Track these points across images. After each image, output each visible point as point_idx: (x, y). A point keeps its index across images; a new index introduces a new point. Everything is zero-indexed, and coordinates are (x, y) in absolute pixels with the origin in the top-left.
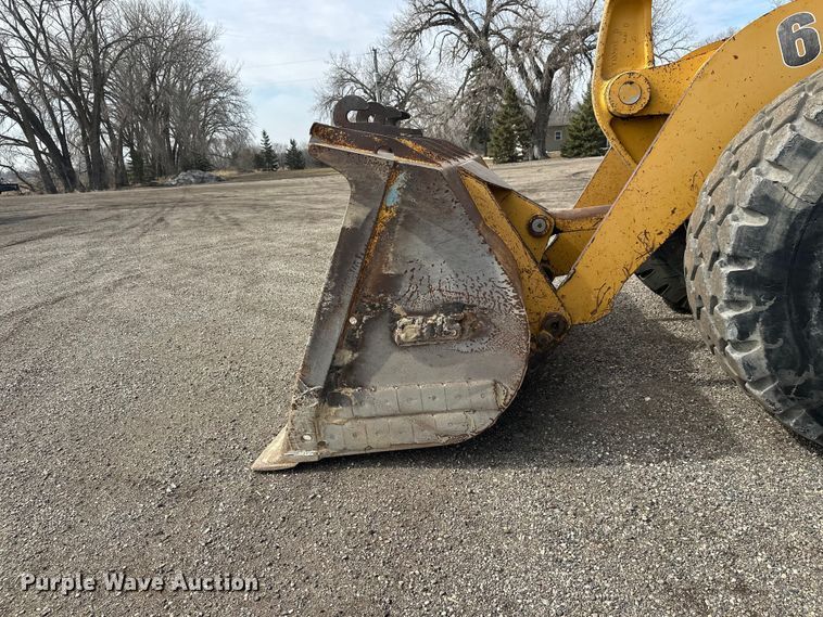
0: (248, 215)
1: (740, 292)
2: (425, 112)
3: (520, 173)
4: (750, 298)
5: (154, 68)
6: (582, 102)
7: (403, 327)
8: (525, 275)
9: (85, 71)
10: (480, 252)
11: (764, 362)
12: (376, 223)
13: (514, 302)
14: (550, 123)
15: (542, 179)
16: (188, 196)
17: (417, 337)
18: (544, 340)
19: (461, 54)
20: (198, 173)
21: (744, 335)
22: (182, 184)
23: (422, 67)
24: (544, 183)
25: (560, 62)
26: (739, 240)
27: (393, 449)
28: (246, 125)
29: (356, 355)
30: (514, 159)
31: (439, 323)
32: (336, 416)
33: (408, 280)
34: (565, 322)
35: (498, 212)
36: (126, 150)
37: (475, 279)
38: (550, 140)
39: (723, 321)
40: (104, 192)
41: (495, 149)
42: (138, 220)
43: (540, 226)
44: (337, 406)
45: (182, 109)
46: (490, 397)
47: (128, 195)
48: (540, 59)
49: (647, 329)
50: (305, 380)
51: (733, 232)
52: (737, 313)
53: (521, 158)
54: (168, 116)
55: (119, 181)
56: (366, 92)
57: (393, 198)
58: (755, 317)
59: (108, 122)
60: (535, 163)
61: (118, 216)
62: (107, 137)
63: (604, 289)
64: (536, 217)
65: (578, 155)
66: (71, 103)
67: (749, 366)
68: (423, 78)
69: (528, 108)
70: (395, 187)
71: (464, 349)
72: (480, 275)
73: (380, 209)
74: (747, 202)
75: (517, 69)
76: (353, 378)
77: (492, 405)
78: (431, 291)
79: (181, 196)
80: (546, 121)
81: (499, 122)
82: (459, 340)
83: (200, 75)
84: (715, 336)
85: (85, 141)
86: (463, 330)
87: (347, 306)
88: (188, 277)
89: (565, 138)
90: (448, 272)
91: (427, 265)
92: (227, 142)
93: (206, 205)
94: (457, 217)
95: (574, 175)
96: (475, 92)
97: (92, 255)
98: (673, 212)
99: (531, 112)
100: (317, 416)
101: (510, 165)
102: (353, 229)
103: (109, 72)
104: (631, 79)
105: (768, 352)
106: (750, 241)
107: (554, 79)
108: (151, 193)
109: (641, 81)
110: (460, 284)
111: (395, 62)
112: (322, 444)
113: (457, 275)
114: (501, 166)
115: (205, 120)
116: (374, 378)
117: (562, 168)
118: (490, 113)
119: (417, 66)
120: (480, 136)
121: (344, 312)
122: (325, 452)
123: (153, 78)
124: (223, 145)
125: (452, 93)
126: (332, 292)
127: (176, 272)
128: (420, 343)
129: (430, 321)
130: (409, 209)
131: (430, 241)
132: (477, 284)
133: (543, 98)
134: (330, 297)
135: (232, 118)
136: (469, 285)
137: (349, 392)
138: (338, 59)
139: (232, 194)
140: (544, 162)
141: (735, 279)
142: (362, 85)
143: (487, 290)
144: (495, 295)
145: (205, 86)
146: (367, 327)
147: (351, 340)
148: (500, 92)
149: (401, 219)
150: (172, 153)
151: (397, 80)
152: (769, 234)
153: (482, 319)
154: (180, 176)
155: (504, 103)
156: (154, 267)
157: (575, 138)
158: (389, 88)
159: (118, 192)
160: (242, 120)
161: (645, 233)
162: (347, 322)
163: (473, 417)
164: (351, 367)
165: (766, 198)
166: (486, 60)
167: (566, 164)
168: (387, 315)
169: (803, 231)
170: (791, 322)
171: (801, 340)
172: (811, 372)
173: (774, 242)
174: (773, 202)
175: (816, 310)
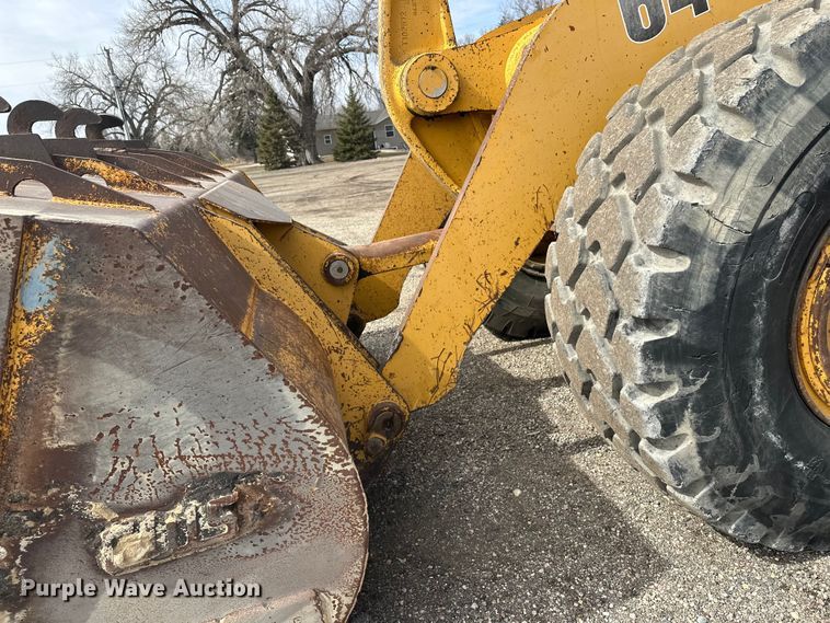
1: (660, 371)
2: (180, 117)
3: (296, 179)
4: (674, 377)
6: (346, 106)
7: (114, 543)
8: (334, 356)
11: (697, 461)
12: (7, 351)
13: (330, 451)
14: (318, 127)
15: (318, 185)
17: (149, 554)
18: (375, 447)
19: (212, 55)
21: (669, 428)
23: (170, 71)
24: (323, 190)
25: (318, 64)
26: (653, 296)
30: (287, 165)
31: (190, 519)
33: (107, 451)
34: (401, 416)
35: (276, 267)
37: (250, 424)
38: (320, 143)
39: (637, 413)
41: (264, 155)
43: (340, 270)
46: (311, 619)
48: (298, 62)
49: (480, 372)
51: (643, 284)
52: (657, 400)
53: (294, 163)
56: (105, 98)
57: (38, 294)
58: (682, 402)
60: (309, 168)
63: (444, 357)
64: (333, 259)
65: (350, 159)
67: (677, 470)
68: (173, 82)
69: (293, 112)
70: (37, 271)
71: (249, 551)
72: (258, 415)
73: (12, 319)
74: (659, 236)
75: (275, 72)
78: (161, 462)
80: (313, 125)
81: (264, 126)
82: (238, 537)
84: (621, 428)
86: (240, 521)
89: (334, 142)
90: (192, 421)
91: (145, 415)
94: (192, 317)
95: (352, 179)
96: (233, 96)
98: (517, 244)
99: (296, 115)
101: (284, 171)
104: (433, 63)
105: (701, 447)
106: (670, 292)
107: (315, 83)
109: (445, 65)
110: (221, 439)
111: (137, 65)
113: (212, 425)
114: (275, 173)
117: (337, 173)
118: (254, 117)
119: (164, 69)
120: (246, 143)
125: (208, 97)
128: (157, 563)
129: (170, 520)
130: (83, 312)
132: (255, 434)
133: (307, 100)
138: (64, 60)
140: (318, 167)
141: (653, 352)
142: (100, 90)
144: (294, 447)
146: (32, 559)
148: (261, 96)
149: (67, 335)
151: (142, 84)
152: (693, 282)
153: (275, 492)
155: (266, 107)
157: (345, 141)
158: (134, 95)
161: (486, 275)
165: (684, 229)
166: (241, 63)
167: (342, 169)
168: (76, 526)
169: (738, 274)
170: (731, 407)
171: (744, 426)
172: (756, 463)
173: (701, 292)
174: (694, 234)
175: (759, 382)
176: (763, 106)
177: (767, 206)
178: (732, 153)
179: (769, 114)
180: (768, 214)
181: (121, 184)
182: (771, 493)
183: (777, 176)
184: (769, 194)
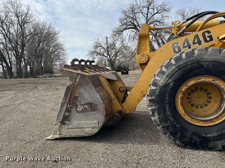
0: (61, 87)
1: (151, 103)
4: (154, 105)
5: (40, 42)
7: (79, 108)
8: (113, 100)
9: (19, 43)
10: (95, 92)
11: (158, 120)
12: (74, 85)
13: (102, 103)
16: (45, 81)
17: (82, 110)
20: (49, 74)
21: (153, 113)
22: (44, 78)
26: (150, 92)
27: (76, 136)
28: (66, 60)
29: (69, 114)
31: (86, 107)
32: (64, 128)
33: (80, 97)
34: (123, 112)
36: (29, 67)
40: (21, 79)
42: (29, 87)
43: (122, 89)
44: (64, 125)
45: (46, 55)
46: (97, 125)
47: (28, 80)
50: (58, 119)
51: (149, 90)
54: (42, 57)
55: (25, 76)
57: (78, 80)
58: (155, 109)
59: (24, 58)
61: (24, 86)
62: (23, 63)
63: (133, 105)
64: (121, 87)
66: (14, 52)
67: (155, 121)
70: (78, 78)
71: (92, 113)
72: (95, 97)
73: (75, 82)
74: (152, 84)
76: (68, 119)
77: (98, 127)
78: (85, 100)
79: (43, 81)
82: (91, 111)
83: (53, 45)
85: (17, 64)
86: (91, 109)
87: (67, 102)
88: (40, 102)
90: (88, 96)
91: (84, 94)
92: (59, 65)
93: (50, 84)
94: (90, 84)
97: (15, 96)
100: (60, 127)
102: (69, 86)
103: (26, 44)
104: (143, 55)
105: (159, 118)
106: (152, 92)
108: (34, 80)
110: (91, 99)
111: (115, 40)
112: (61, 134)
113: (90, 97)
115: (53, 58)
116: (73, 119)
119: (122, 41)
121: (67, 104)
122: (61, 136)
123: (39, 45)
124: (58, 66)
125: (133, 50)
126: (64, 99)
127: (38, 101)
129: (84, 107)
130: (81, 82)
131: (85, 89)
132: (94, 99)
134: (64, 100)
135: (61, 58)
136: (93, 99)
137: (67, 122)
139: (58, 81)
141: (150, 100)
142: (103, 48)
143: (96, 100)
144: (98, 102)
145: (54, 48)
146: (71, 107)
147: (68, 110)
149: (79, 84)
150: (42, 68)
151: (115, 46)
153: (95, 107)
154: (44, 75)
156: (32, 99)
158: (112, 49)
159: (25, 79)
160: (64, 58)
161: (142, 91)
162: (67, 106)
163: (94, 130)
164: (68, 116)
165: (155, 83)
168: (76, 105)
169: (163, 90)
170: (163, 111)
171: (165, 115)
172: (169, 123)
173: (157, 92)
174: (157, 84)
175: (168, 108)
176: (168, 67)
177: (168, 81)
178: (163, 73)
179: (169, 68)
180: (168, 82)
181: (89, 71)
182: (173, 129)
183: (170, 77)
184: (168, 79)
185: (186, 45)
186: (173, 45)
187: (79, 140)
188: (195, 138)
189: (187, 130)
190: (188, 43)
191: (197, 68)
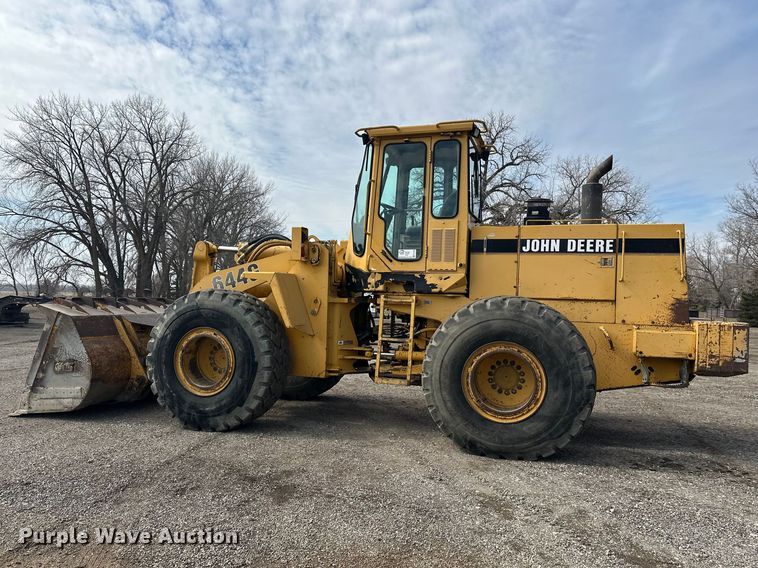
7: (57, 366)
10: (79, 343)
12: (52, 330)
13: (88, 360)
29: (43, 375)
31: (67, 365)
32: (35, 397)
33: (60, 350)
44: (36, 393)
46: (80, 394)
50: (27, 382)
57: (58, 323)
70: (58, 319)
71: (73, 375)
72: (79, 350)
73: (54, 325)
76: (41, 383)
77: (80, 397)
78: (66, 354)
82: (72, 372)
86: (73, 369)
87: (42, 357)
90: (71, 348)
91: (66, 345)
100: (30, 397)
110: (74, 352)
112: (30, 407)
116: (48, 384)
121: (41, 359)
129: (64, 364)
130: (62, 326)
131: (67, 337)
132: (78, 353)
134: (38, 353)
136: (76, 353)
137: (40, 388)
143: (80, 355)
144: (83, 357)
146: (47, 365)
147: (42, 369)
153: (79, 365)
162: (42, 363)
163: (75, 401)
164: (42, 380)
185: (229, 282)
186: (214, 280)
187: (61, 418)
188: (193, 413)
189: (184, 402)
190: (232, 279)
191: (196, 317)
